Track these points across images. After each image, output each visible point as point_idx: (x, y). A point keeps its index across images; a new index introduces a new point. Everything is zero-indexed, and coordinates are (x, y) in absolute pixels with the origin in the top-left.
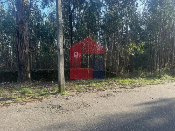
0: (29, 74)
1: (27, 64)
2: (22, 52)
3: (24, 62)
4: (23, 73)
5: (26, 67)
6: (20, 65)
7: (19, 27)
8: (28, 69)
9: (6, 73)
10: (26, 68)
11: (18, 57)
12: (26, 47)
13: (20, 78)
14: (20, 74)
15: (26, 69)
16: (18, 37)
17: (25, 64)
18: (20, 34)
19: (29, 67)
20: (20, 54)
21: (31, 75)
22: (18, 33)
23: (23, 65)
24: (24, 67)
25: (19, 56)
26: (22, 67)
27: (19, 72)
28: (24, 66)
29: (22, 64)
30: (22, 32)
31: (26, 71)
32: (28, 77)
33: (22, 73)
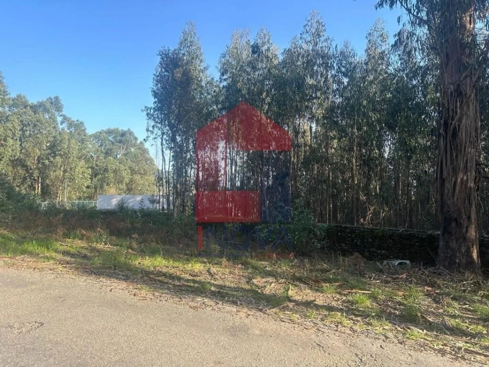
0: (475, 251)
1: (469, 218)
2: (456, 179)
3: (459, 209)
4: (454, 242)
5: (467, 227)
6: (445, 218)
7: (448, 108)
8: (472, 233)
9: (400, 236)
10: (464, 230)
11: (442, 195)
12: (469, 164)
13: (446, 257)
14: (447, 246)
15: (467, 231)
16: (445, 138)
17: (464, 217)
18: (452, 128)
19: (473, 226)
20: (448, 185)
21: (481, 254)
22: (446, 125)
23: (456, 220)
24: (459, 225)
25: (446, 191)
26: (454, 225)
27: (441, 238)
28: (461, 223)
29: (455, 216)
30: (460, 120)
31: (465, 238)
32: (471, 257)
33: (453, 244)
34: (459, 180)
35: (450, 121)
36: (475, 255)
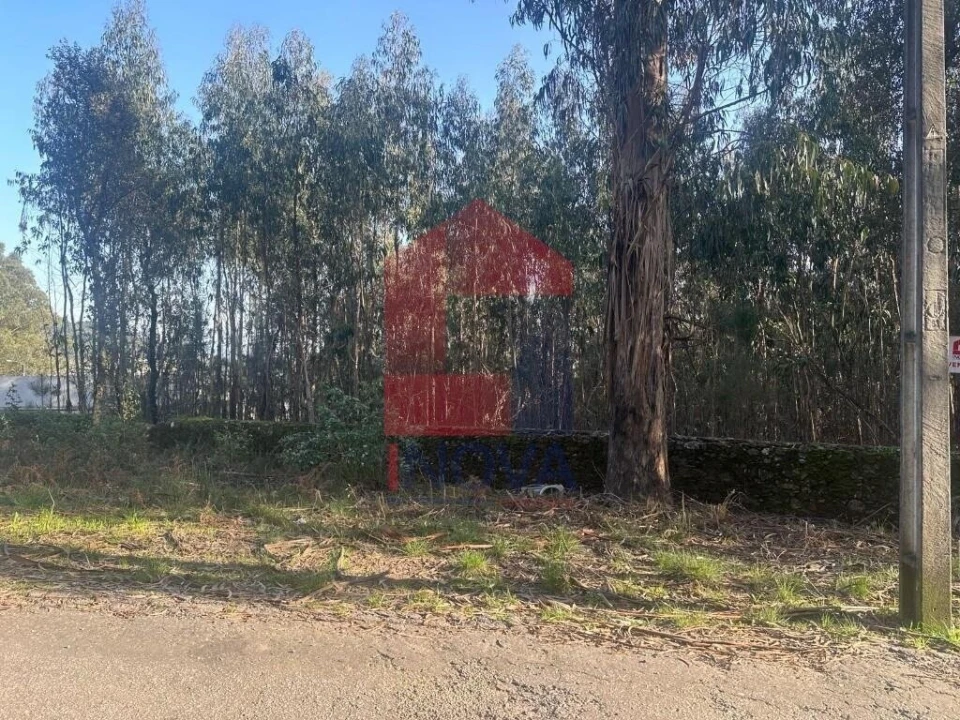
0: (662, 462)
1: (653, 407)
2: (635, 342)
3: (638, 393)
4: (631, 449)
5: (650, 423)
6: (617, 408)
7: (625, 219)
8: (658, 433)
9: (548, 442)
10: (645, 429)
11: (613, 369)
12: (654, 317)
13: (619, 475)
14: (620, 456)
15: (649, 431)
16: (619, 270)
17: (646, 405)
18: (629, 253)
19: (660, 421)
20: (623, 353)
21: (671, 467)
22: (620, 248)
23: (633, 411)
24: (638, 420)
25: (619, 363)
26: (629, 420)
27: (611, 442)
28: (641, 418)
29: (632, 404)
30: (642, 241)
31: (646, 442)
32: (656, 472)
33: (630, 453)
34: (638, 343)
35: (626, 242)
36: (662, 470)
